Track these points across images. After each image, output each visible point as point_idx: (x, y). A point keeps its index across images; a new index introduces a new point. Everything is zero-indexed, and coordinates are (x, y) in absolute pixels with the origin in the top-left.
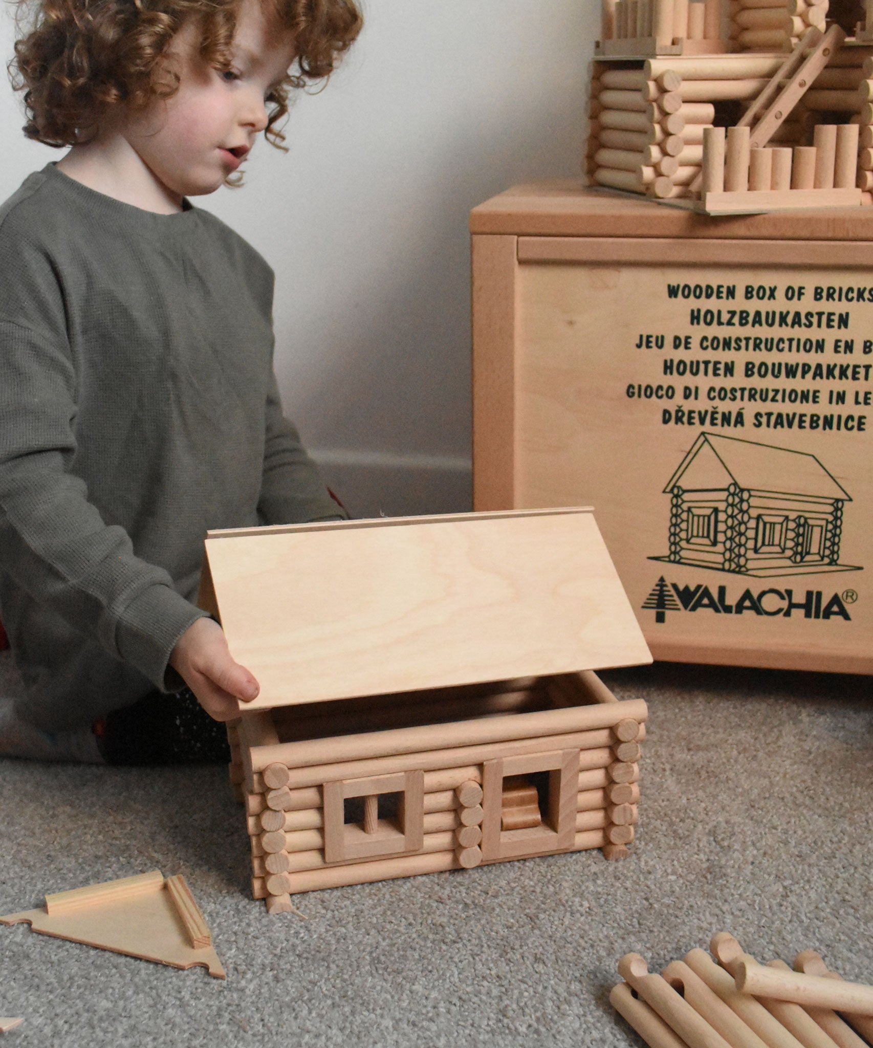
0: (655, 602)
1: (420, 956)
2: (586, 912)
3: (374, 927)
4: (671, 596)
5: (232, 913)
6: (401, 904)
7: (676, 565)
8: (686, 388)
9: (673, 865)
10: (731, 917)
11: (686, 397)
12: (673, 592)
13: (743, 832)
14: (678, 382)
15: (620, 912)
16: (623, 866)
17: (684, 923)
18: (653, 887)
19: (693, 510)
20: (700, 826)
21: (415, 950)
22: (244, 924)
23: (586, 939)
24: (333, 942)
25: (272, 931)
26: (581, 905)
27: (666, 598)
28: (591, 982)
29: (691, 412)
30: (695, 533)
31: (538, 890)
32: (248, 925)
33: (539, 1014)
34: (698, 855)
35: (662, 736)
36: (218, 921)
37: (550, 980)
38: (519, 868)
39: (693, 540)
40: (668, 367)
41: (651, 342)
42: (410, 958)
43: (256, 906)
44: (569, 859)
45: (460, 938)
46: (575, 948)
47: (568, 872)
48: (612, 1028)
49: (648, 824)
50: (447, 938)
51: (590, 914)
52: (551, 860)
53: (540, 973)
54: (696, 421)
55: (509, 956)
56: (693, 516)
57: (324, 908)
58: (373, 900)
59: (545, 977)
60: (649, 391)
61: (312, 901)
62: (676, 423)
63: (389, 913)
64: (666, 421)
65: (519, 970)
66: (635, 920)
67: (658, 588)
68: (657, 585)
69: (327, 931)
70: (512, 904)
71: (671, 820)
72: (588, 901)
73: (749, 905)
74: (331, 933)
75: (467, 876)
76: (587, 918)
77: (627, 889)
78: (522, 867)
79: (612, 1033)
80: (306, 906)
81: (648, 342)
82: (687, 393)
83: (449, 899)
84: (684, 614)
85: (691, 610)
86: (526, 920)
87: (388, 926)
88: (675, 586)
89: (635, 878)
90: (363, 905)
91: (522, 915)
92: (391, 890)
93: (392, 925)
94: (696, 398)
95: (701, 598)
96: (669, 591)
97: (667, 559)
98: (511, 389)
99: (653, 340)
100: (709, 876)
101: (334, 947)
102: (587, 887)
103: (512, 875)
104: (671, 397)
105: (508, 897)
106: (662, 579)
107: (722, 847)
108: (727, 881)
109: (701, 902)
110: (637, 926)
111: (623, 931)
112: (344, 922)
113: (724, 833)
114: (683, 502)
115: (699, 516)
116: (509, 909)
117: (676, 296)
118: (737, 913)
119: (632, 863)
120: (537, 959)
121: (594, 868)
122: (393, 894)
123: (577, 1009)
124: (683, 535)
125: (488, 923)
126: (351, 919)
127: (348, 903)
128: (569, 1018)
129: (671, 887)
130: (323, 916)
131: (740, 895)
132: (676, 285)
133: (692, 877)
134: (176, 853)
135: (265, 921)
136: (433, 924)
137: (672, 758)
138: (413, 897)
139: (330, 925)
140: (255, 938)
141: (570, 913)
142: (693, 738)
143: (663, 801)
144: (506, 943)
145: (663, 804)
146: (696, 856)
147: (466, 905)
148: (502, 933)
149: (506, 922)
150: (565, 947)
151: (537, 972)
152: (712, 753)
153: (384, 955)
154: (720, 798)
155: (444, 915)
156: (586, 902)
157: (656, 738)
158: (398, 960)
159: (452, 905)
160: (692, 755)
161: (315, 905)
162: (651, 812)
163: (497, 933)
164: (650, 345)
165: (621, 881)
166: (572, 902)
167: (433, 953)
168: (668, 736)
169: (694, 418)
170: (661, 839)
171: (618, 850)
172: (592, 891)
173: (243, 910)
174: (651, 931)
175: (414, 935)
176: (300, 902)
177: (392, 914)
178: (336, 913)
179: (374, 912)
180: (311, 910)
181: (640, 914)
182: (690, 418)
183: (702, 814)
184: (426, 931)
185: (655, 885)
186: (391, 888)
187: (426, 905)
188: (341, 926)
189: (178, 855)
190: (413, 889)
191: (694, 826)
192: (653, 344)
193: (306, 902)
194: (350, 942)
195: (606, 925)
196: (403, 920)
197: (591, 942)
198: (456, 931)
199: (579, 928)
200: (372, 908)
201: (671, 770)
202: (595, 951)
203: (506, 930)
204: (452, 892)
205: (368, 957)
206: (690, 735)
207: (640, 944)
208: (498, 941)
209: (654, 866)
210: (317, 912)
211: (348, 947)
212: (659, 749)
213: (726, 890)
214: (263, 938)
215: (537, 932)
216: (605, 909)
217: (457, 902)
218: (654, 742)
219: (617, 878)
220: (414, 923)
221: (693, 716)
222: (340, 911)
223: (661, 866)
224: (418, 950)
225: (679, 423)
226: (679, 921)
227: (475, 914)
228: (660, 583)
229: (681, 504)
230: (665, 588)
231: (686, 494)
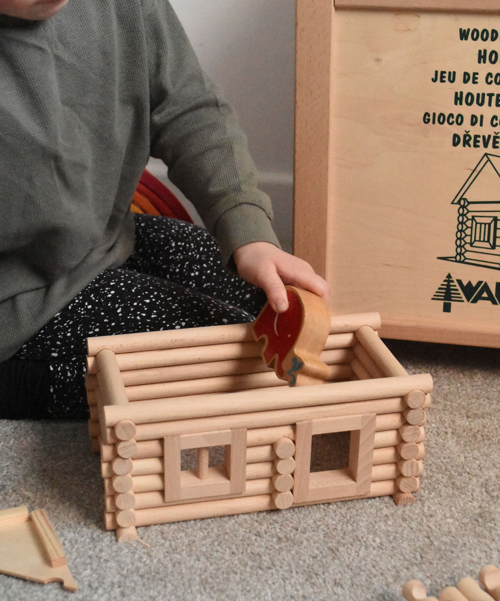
0: (443, 294)
1: (240, 578)
2: (378, 546)
3: (204, 555)
4: (457, 290)
5: (88, 540)
6: (227, 537)
7: (462, 265)
8: (473, 116)
9: (451, 510)
11: (473, 124)
12: (458, 287)
14: (467, 111)
15: (405, 547)
16: (410, 510)
17: (458, 557)
19: (476, 218)
20: (474, 480)
21: (236, 573)
22: (97, 550)
23: (377, 568)
24: (170, 565)
25: (120, 556)
26: (374, 541)
27: (452, 292)
29: (476, 136)
31: (339, 528)
32: (101, 551)
34: (471, 502)
35: (445, 406)
36: (76, 547)
38: (324, 510)
39: (476, 244)
40: (458, 99)
41: (444, 77)
42: (233, 580)
43: (107, 535)
44: (366, 504)
45: (274, 565)
46: (368, 575)
47: (364, 514)
49: (431, 477)
50: (263, 564)
51: (381, 549)
52: (350, 504)
53: (339, 595)
54: (481, 144)
55: (313, 581)
56: (477, 223)
57: (163, 538)
58: (204, 533)
59: (343, 598)
60: (442, 119)
61: (154, 533)
62: (464, 146)
63: (216, 543)
64: (455, 144)
65: (321, 592)
66: (418, 554)
67: (446, 283)
68: (445, 281)
69: (165, 557)
70: (317, 539)
71: (451, 474)
72: (380, 538)
74: (168, 558)
75: (281, 515)
76: (378, 551)
77: (412, 529)
78: (326, 509)
80: (148, 536)
81: (442, 77)
82: (474, 120)
83: (266, 534)
84: (467, 304)
85: (472, 302)
86: (328, 552)
87: (215, 554)
88: (460, 282)
89: (419, 520)
90: (195, 536)
91: (325, 548)
92: (218, 525)
93: (219, 553)
94: (481, 125)
95: (481, 292)
96: (455, 286)
97: (454, 259)
98: (327, 115)
99: (446, 75)
100: (480, 520)
101: (170, 570)
102: (380, 527)
103: (318, 515)
104: (460, 124)
105: (314, 533)
106: (449, 276)
107: (492, 497)
108: (495, 525)
109: (473, 541)
110: (419, 558)
111: (407, 563)
112: (179, 550)
113: (494, 485)
114: (468, 211)
115: (481, 224)
116: (314, 543)
117: (466, 39)
119: (417, 508)
120: (336, 584)
121: (385, 511)
122: (220, 529)
124: (468, 239)
125: (297, 554)
126: (185, 548)
127: (182, 534)
129: (449, 528)
130: (162, 545)
132: (466, 30)
133: (466, 520)
134: (44, 492)
135: (115, 548)
136: (252, 553)
137: (453, 424)
138: (236, 531)
139: (167, 552)
140: (106, 561)
141: (364, 547)
142: (472, 408)
143: (444, 458)
144: (311, 570)
145: (444, 461)
146: (470, 503)
147: (280, 539)
148: (308, 562)
149: (312, 553)
150: (359, 574)
151: (336, 594)
152: (487, 420)
153: (211, 577)
154: (492, 457)
155: (261, 546)
156: (378, 538)
157: (440, 407)
158: (222, 581)
159: (268, 538)
160: (470, 422)
161: (156, 536)
162: (434, 467)
163: (304, 561)
164: (444, 79)
165: (407, 522)
166: (367, 538)
167: (251, 577)
168: (451, 406)
169: (479, 141)
170: (442, 489)
171: (406, 497)
172: (383, 530)
173: (97, 539)
174: (430, 563)
175: (236, 562)
176: (144, 533)
177: (218, 545)
178: (173, 543)
179: (204, 542)
180: (152, 540)
181: (422, 549)
182: (476, 141)
183: (476, 470)
184: (246, 559)
185: (435, 526)
186: (218, 523)
187: (247, 538)
188: (177, 553)
189: (45, 493)
190: (237, 525)
191: (470, 479)
192: (446, 79)
193: (149, 533)
194: (183, 566)
195: (394, 557)
196: (228, 549)
197: (381, 571)
198: (271, 559)
199: (372, 559)
200: (202, 539)
201: (453, 433)
202: (384, 578)
203: (311, 559)
204: (268, 528)
205: (198, 579)
206: (469, 405)
207: (421, 573)
208: (305, 568)
209: (435, 511)
210: (157, 542)
211: (182, 570)
212: (443, 416)
213: (494, 532)
214: (112, 561)
215: (337, 561)
216: (394, 544)
217: (272, 536)
218: (439, 410)
219: (404, 520)
220: (236, 552)
221: (472, 390)
222: (176, 541)
223: (441, 511)
224: (239, 574)
225: (466, 146)
226: (454, 555)
227: (286, 546)
228: (447, 279)
229: (467, 213)
230: (451, 284)
231: (471, 205)
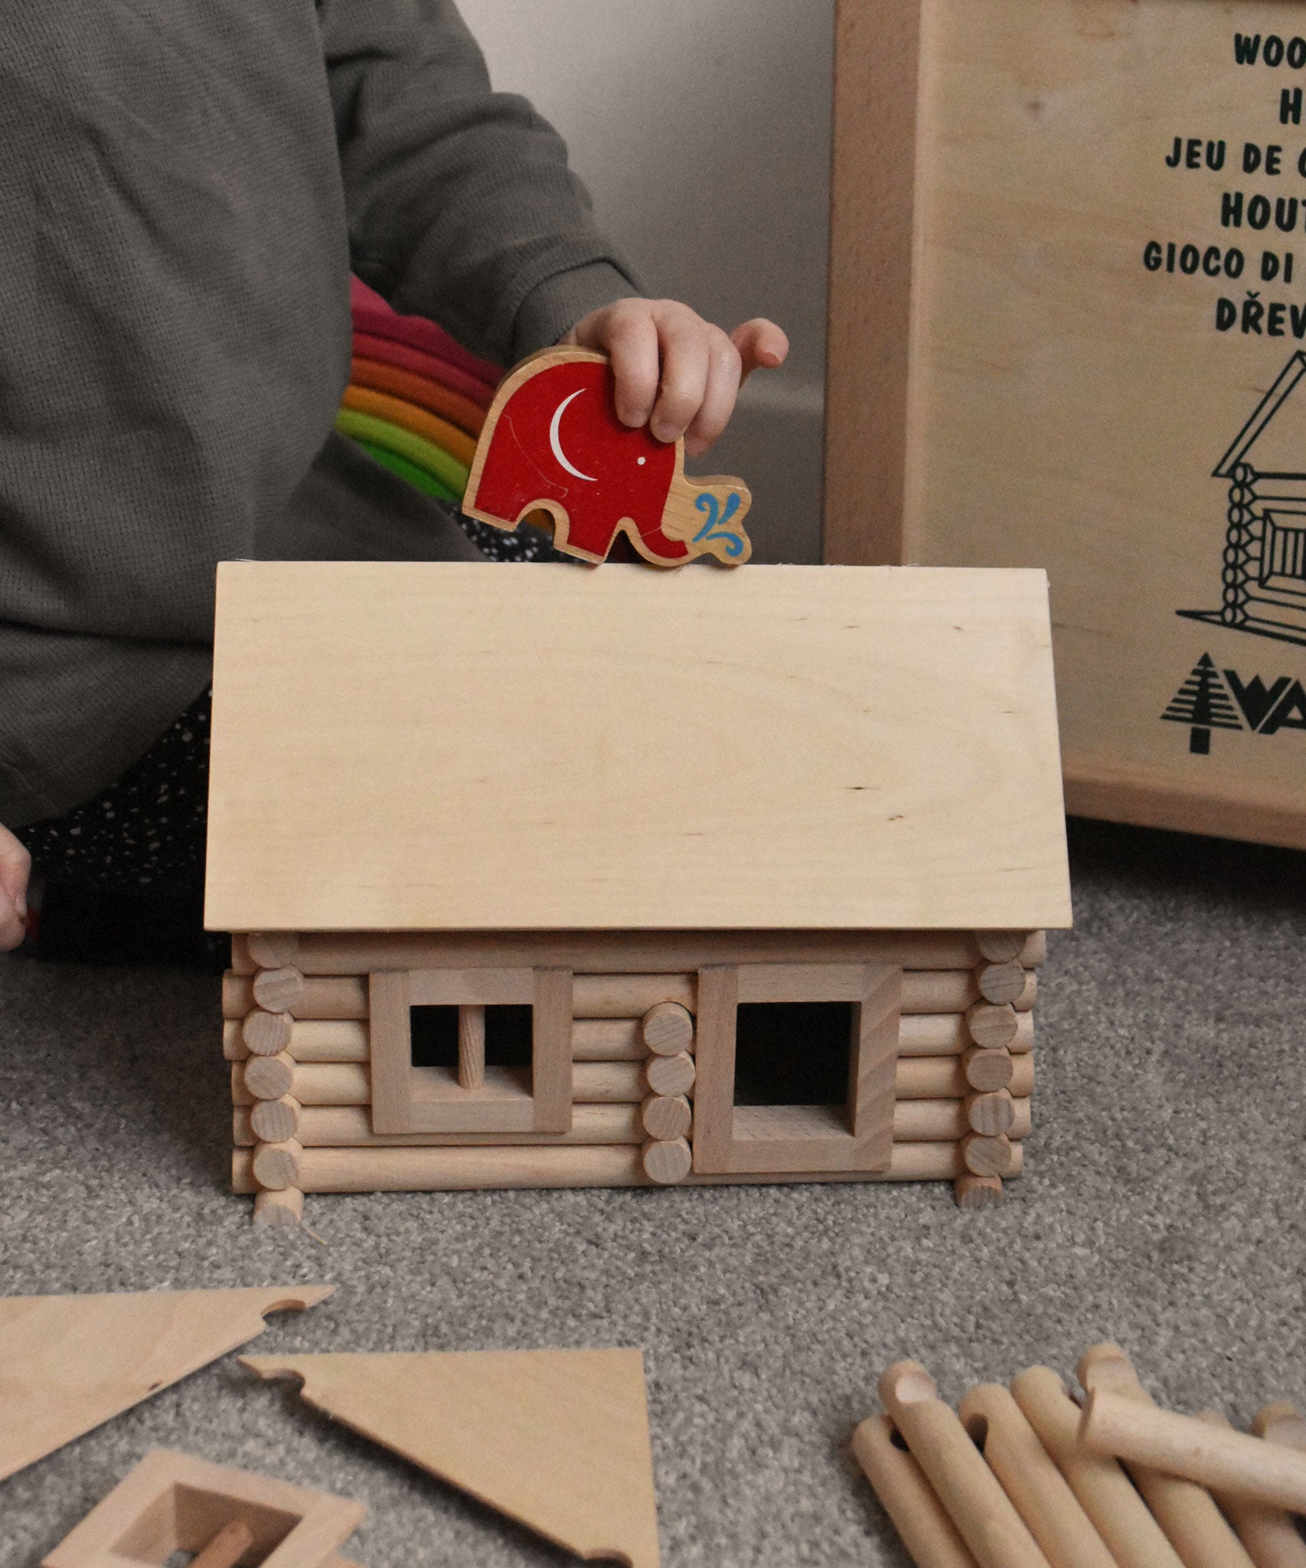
0: (1190, 707)
1: (519, 1333)
2: (879, 1293)
3: (448, 1274)
4: (1225, 697)
5: (188, 1219)
6: (517, 1239)
7: (1237, 632)
8: (1268, 257)
9: (1093, 1229)
10: (1171, 1333)
11: (1268, 275)
12: (1227, 690)
13: (1264, 1186)
14: (1252, 242)
15: (945, 1300)
16: (987, 1220)
17: (1068, 1334)
18: (1034, 1263)
19: (1274, 516)
20: (1179, 1165)
21: (512, 1320)
22: (202, 1241)
23: (856, 1339)
24: (361, 1289)
25: (251, 1258)
26: (874, 1280)
27: (1213, 701)
28: (835, 1416)
29: (1276, 307)
30: (1277, 568)
31: (799, 1243)
32: (210, 1243)
33: (710, 1459)
34: (1152, 1215)
35: (1172, 989)
36: (156, 1230)
37: (756, 1401)
38: (777, 1201)
39: (1273, 582)
40: (1231, 210)
41: (1198, 155)
42: (498, 1333)
43: (236, 1212)
44: (883, 1196)
45: (609, 1311)
46: (829, 1354)
47: (871, 1220)
48: (844, 1499)
49: (1072, 1149)
50: (584, 1307)
51: (886, 1299)
52: (846, 1193)
53: (741, 1390)
54: (1287, 327)
55: (691, 1352)
56: (1275, 529)
57: (365, 1229)
58: (465, 1225)
59: (748, 1396)
60: (1191, 259)
61: (348, 1215)
62: (1245, 329)
63: (487, 1251)
64: (1223, 324)
65: (700, 1379)
66: (971, 1318)
67: (1197, 679)
68: (1195, 672)
69: (356, 1269)
70: (736, 1263)
71: (1124, 1146)
72: (890, 1274)
73: (1218, 1316)
74: (363, 1273)
75: (666, 1204)
76: (875, 1303)
77: (978, 1261)
78: (783, 1199)
79: (840, 1507)
80: (332, 1221)
81: (1192, 154)
82: (1269, 266)
83: (614, 1241)
84: (1248, 736)
85: (1261, 731)
86: (751, 1295)
87: (477, 1275)
88: (1232, 676)
89: (1004, 1243)
90: (442, 1232)
91: (747, 1285)
92: (505, 1211)
93: (486, 1273)
94: (1288, 278)
95: (1285, 707)
96: (1220, 687)
97: (1218, 618)
98: (906, 237)
99: (1202, 150)
100: (1155, 1256)
101: (357, 1299)
102: (899, 1250)
103: (756, 1211)
104: (1235, 274)
105: (734, 1250)
106: (1206, 660)
107: (1207, 1207)
108: (1191, 1270)
109: (1119, 1301)
110: (972, 1329)
111: (938, 1334)
112: (393, 1257)
113: (1223, 1180)
114: (1255, 498)
115: (1286, 531)
116: (725, 1272)
117: (1251, 61)
118: (1185, 1328)
119: (1008, 1216)
120: (745, 1364)
121: (927, 1217)
122: (507, 1220)
123: (788, 1457)
124: (1252, 569)
125: (674, 1291)
126: (408, 1254)
127: (412, 1225)
128: (767, 1472)
129: (1072, 1267)
130: (358, 1244)
131: (1207, 1297)
132: (1252, 37)
133: (1121, 1254)
134: (120, 1105)
135: (243, 1240)
136: (565, 1281)
137: (1176, 1033)
138: (544, 1229)
139: (364, 1261)
140: (216, 1266)
141: (844, 1292)
142: (1238, 999)
143: (1122, 1109)
144: (695, 1330)
145: (1119, 1116)
146: (1146, 1217)
147: (644, 1255)
148: (695, 1310)
149: (710, 1293)
150: (809, 1349)
151: (735, 1387)
152: (1266, 1030)
153: (450, 1323)
154: (1244, 1115)
155: (593, 1266)
156: (886, 1275)
157: (1158, 991)
158: (472, 1334)
159: (616, 1251)
160: (1219, 1032)
161: (348, 1224)
162: (1089, 1128)
163: (685, 1309)
164: (1196, 160)
165: (972, 1245)
166: (858, 1273)
167: (545, 1330)
168: (1186, 992)
169: (1281, 321)
170: (1088, 1178)
171: (979, 1185)
172: (907, 1257)
173: (209, 1218)
174: (995, 1341)
175: (521, 1297)
176: (322, 1214)
177: (491, 1255)
178: (384, 1240)
179: (459, 1246)
180: (337, 1230)
181: (986, 1309)
182: (1274, 320)
183: (1193, 1142)
184: (546, 1291)
185: (1039, 1262)
186: (507, 1208)
187: (565, 1246)
188: (385, 1264)
189: (121, 1110)
190: (551, 1216)
191: (1167, 1163)
192: (1202, 160)
193: (334, 1216)
194: (392, 1293)
195: (909, 1320)
196: (510, 1266)
197: (864, 1345)
198: (606, 1298)
199: (852, 1319)
200: (457, 1239)
201: (1166, 1052)
202: (866, 1363)
203: (704, 1307)
204: (624, 1227)
205: (416, 1323)
206: (1231, 993)
207: (962, 1360)
208: (681, 1324)
209: (1051, 1227)
210: (347, 1236)
211: (385, 1302)
212: (1157, 1012)
213: (1181, 1285)
214: (229, 1269)
215: (766, 1317)
216: (920, 1292)
217: (628, 1248)
218: (1152, 998)
219: (966, 1239)
220: (529, 1274)
221: (1257, 957)
222: (394, 1238)
223: (1065, 1228)
224: (518, 1322)
225: (1251, 330)
226: (1059, 1328)
227: (654, 1273)
228: (1201, 668)
229: (1251, 502)
230: (1212, 680)
231: (1261, 482)
